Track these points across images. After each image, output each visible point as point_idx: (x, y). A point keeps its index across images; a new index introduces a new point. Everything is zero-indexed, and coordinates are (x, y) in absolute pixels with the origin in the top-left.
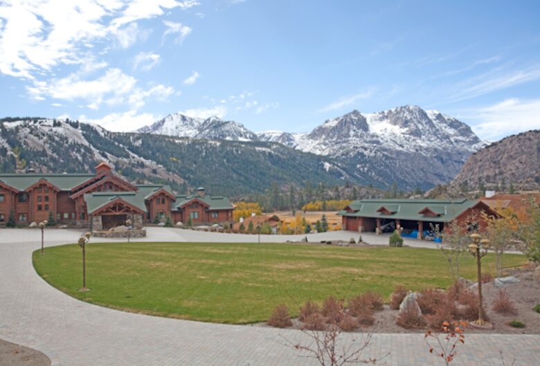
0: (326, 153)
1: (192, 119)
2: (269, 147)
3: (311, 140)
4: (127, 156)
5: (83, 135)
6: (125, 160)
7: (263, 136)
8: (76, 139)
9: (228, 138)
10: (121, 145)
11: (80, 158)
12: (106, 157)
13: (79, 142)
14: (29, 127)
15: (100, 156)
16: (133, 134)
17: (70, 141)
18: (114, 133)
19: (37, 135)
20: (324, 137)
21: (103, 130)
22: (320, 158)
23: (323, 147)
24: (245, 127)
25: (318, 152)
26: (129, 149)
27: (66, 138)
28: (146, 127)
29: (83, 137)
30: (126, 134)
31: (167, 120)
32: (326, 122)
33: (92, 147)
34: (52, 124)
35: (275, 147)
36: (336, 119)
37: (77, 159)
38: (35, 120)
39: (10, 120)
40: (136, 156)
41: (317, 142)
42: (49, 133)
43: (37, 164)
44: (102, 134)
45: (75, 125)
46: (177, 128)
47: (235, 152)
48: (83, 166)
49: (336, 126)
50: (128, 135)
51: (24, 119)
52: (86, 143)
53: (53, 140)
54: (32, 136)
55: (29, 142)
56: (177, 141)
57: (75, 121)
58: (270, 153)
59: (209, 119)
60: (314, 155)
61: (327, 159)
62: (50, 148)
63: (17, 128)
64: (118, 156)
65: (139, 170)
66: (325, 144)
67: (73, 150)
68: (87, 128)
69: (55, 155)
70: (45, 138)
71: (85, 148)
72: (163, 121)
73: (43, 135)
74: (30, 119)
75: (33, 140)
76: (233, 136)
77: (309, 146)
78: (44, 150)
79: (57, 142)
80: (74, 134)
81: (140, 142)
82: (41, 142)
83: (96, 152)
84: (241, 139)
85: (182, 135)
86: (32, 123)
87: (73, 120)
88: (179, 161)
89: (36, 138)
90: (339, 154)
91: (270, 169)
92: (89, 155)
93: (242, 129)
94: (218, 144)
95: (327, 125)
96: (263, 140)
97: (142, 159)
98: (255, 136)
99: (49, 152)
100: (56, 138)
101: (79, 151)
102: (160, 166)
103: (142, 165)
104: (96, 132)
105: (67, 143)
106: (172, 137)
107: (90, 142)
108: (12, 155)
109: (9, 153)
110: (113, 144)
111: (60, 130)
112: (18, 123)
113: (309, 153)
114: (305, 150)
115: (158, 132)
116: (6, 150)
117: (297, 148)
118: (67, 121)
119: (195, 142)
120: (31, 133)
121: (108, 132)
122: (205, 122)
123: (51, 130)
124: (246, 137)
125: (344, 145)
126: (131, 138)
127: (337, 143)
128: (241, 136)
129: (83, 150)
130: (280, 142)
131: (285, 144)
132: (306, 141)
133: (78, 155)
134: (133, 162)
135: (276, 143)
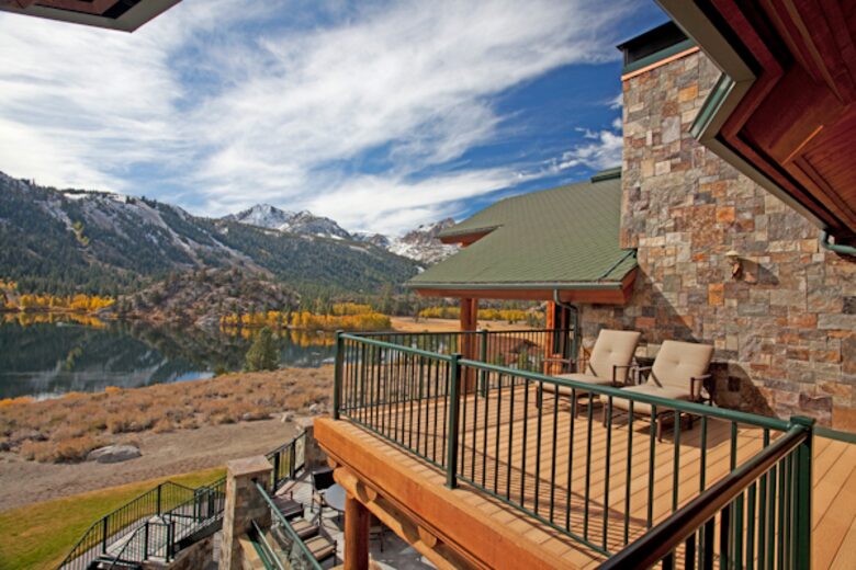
0: (418, 258)
1: (282, 212)
2: (364, 247)
3: (404, 245)
4: (211, 244)
5: (161, 216)
6: (209, 248)
7: (356, 235)
8: (153, 220)
9: (320, 235)
10: (205, 232)
11: (155, 241)
12: (186, 242)
13: (156, 224)
14: (97, 201)
15: (180, 241)
16: (217, 220)
17: (145, 221)
18: (197, 218)
19: (105, 211)
20: (417, 241)
21: (185, 213)
22: (414, 263)
23: (416, 251)
24: (338, 224)
25: (411, 257)
26: (213, 236)
27: (140, 218)
28: (231, 215)
29: (160, 219)
30: (211, 220)
31: (255, 210)
32: (421, 227)
33: (171, 231)
34: (124, 200)
35: (369, 247)
36: (432, 225)
37: (152, 241)
38: (105, 195)
39: (72, 191)
40: (221, 244)
41: (410, 246)
42: (121, 210)
43: (103, 244)
44: (184, 218)
45: (153, 204)
46: (265, 219)
47: (328, 249)
48: (158, 250)
49: (430, 232)
50: (212, 222)
51: (91, 193)
52: (164, 226)
53: (125, 219)
54: (98, 211)
55: (95, 218)
56: (267, 233)
57: (152, 199)
58: (365, 254)
59: (300, 214)
60: (408, 259)
61: (420, 263)
62: (119, 227)
63: (81, 201)
64: (200, 243)
65: (224, 260)
66: (418, 249)
67: (148, 232)
68: (166, 209)
69: (126, 236)
70: (115, 215)
71: (162, 230)
72: (250, 211)
73: (113, 211)
74: (97, 193)
75: (99, 216)
76: (325, 232)
77: (402, 250)
78: (113, 229)
79: (129, 221)
80: (150, 214)
81: (226, 230)
82: (110, 219)
83: (175, 235)
84: (334, 237)
85: (270, 226)
86: (99, 198)
87: (151, 199)
88: (269, 254)
89: (103, 214)
90: (432, 260)
91: (364, 269)
92: (166, 239)
93: (335, 227)
94: (311, 239)
95: (422, 230)
96: (355, 239)
97: (227, 249)
98: (348, 234)
99: (119, 232)
100: (129, 217)
101: (154, 233)
102: (247, 257)
103: (228, 255)
104: (176, 214)
105: (141, 223)
106: (261, 228)
107: (170, 225)
108: (72, 231)
109: (69, 228)
110: (196, 229)
111: (134, 208)
112: (83, 196)
113: (402, 257)
114: (399, 253)
115: (245, 222)
116: (65, 225)
117: (391, 250)
118: (143, 199)
119: (286, 235)
120: (98, 208)
121: (190, 216)
122: (296, 216)
123: (123, 207)
124: (338, 235)
125: (438, 251)
126: (216, 224)
127: (430, 248)
128: (334, 233)
129: (159, 233)
130: (373, 242)
131: (379, 245)
132: (399, 244)
133: (153, 237)
134: (217, 251)
135: (369, 243)
